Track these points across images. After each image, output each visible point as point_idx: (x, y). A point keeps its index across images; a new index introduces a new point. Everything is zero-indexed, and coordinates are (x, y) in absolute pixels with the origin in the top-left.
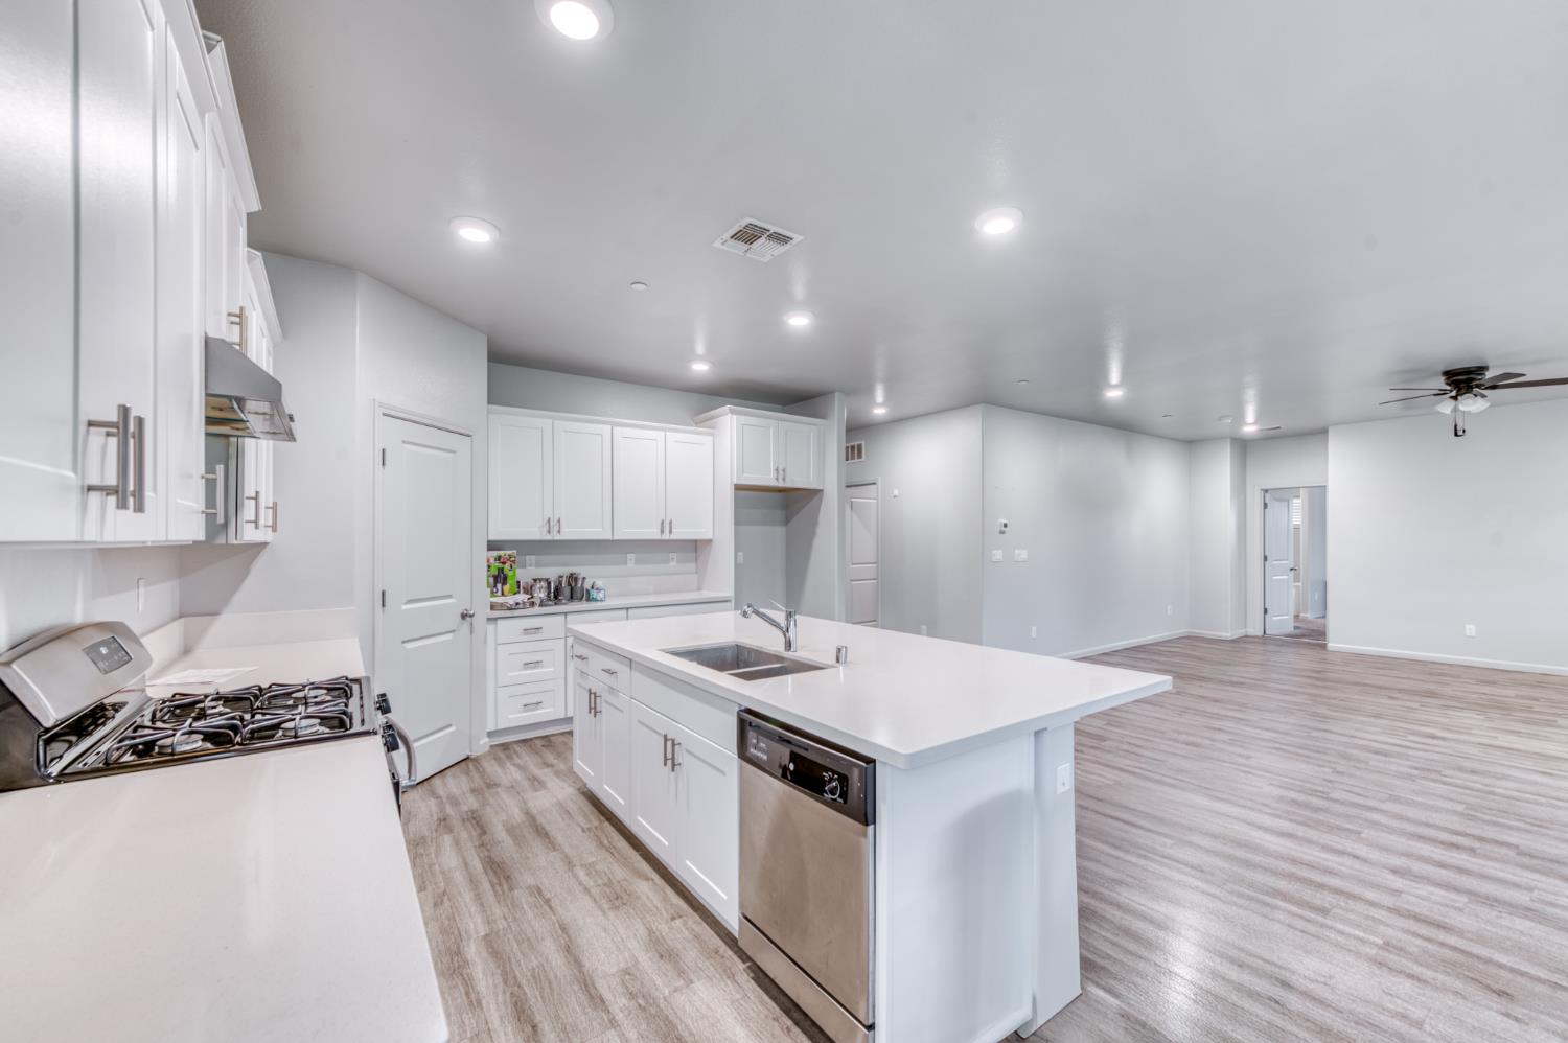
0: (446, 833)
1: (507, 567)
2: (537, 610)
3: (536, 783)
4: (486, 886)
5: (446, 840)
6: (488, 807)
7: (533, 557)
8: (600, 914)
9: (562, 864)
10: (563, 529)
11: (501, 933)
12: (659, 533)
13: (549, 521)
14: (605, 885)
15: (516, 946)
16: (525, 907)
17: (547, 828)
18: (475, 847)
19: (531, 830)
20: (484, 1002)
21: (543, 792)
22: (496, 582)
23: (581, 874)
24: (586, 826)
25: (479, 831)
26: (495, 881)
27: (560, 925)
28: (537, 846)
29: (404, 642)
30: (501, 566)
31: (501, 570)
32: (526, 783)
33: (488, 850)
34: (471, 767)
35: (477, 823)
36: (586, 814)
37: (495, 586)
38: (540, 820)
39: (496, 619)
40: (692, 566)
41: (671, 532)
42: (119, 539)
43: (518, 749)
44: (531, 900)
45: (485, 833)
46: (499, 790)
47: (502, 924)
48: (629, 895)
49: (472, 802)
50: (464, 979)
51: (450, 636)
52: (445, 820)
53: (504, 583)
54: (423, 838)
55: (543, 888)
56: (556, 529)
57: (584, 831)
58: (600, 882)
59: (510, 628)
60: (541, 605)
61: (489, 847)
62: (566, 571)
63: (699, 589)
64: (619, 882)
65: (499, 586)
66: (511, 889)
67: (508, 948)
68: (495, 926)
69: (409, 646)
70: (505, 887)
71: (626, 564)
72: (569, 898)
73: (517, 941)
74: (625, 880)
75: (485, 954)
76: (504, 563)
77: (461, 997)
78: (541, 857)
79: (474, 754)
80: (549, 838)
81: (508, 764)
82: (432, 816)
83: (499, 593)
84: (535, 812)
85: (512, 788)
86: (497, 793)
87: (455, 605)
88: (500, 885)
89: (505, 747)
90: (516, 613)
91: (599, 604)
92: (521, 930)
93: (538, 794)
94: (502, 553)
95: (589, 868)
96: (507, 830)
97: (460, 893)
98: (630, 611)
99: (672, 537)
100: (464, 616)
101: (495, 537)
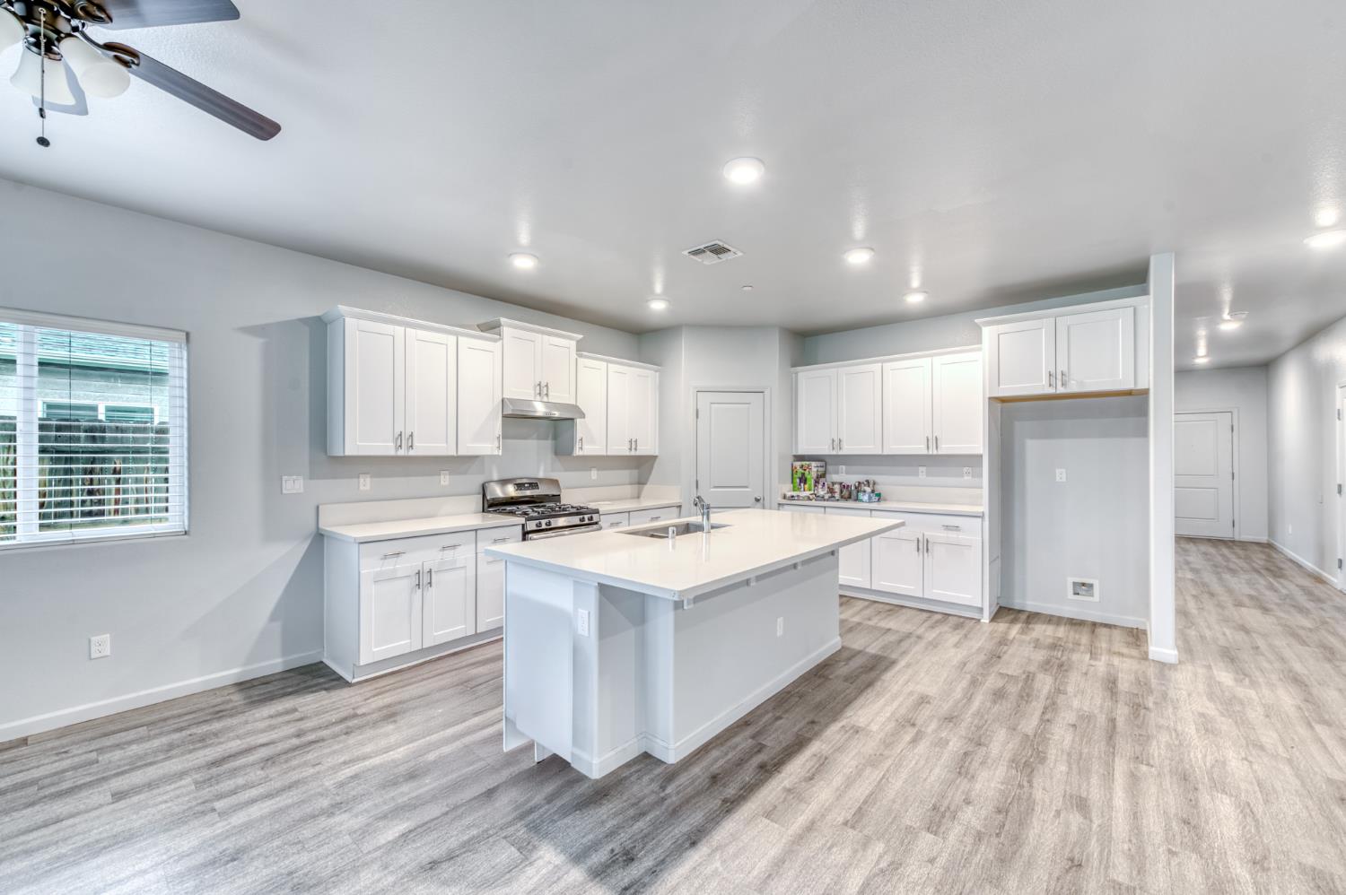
7: (844, 467)
22: (800, 482)
30: (803, 471)
31: (803, 474)
39: (784, 505)
41: (938, 448)
53: (805, 483)
65: (802, 484)
71: (918, 475)
83: (802, 489)
94: (804, 463)
99: (940, 452)
100: (757, 500)
101: (800, 452)
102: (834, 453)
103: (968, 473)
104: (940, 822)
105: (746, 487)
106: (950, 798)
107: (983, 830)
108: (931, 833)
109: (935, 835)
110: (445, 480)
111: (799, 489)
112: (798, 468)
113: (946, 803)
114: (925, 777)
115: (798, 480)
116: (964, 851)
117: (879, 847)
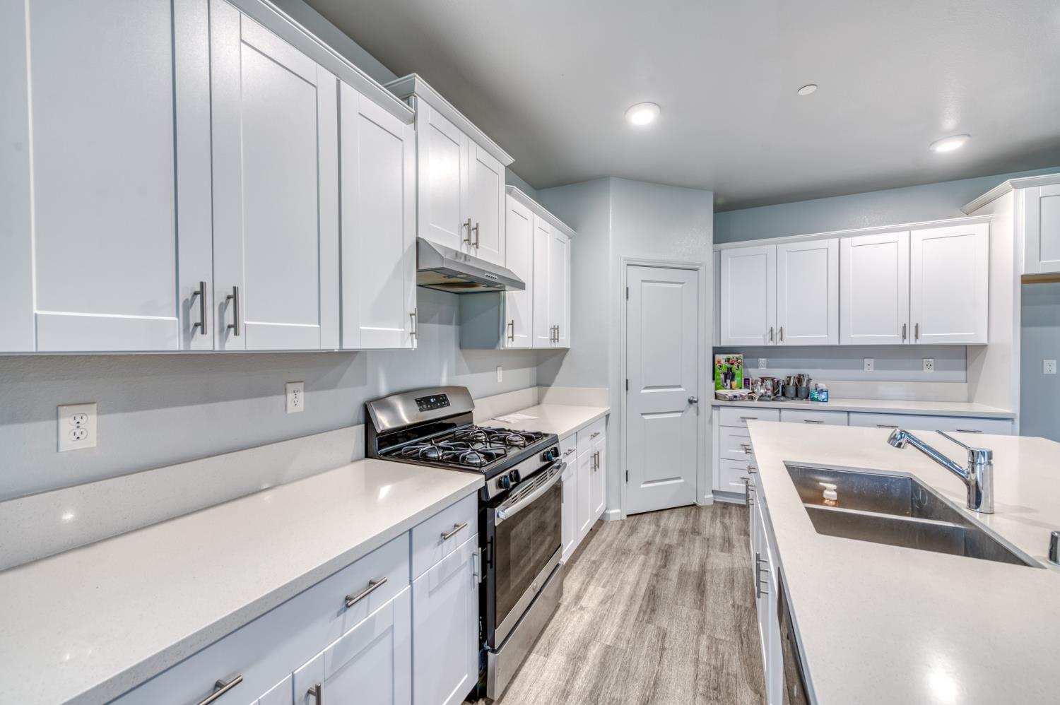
0: (644, 554)
1: (735, 367)
2: (756, 403)
3: (727, 544)
4: (636, 608)
5: (641, 558)
6: (681, 548)
8: (692, 693)
9: (696, 624)
10: (786, 336)
11: (617, 652)
12: (901, 340)
13: (772, 330)
14: (715, 668)
15: (617, 670)
16: (646, 643)
17: (708, 587)
18: (652, 574)
19: (695, 582)
20: (570, 697)
21: (727, 555)
22: (726, 378)
23: (704, 641)
24: (738, 602)
25: (662, 563)
26: (644, 608)
27: (656, 678)
28: (690, 596)
29: (642, 414)
30: (729, 366)
31: (730, 369)
32: (719, 541)
33: (658, 581)
34: (693, 512)
35: (666, 556)
36: (746, 591)
37: (725, 381)
38: (708, 577)
39: (719, 406)
40: (961, 374)
41: (917, 337)
42: (248, 349)
43: (734, 511)
44: (654, 639)
45: (665, 566)
46: (697, 537)
47: (623, 645)
48: (729, 694)
49: (673, 539)
50: (574, 669)
51: (679, 415)
52: (650, 544)
53: (732, 379)
54: (630, 550)
55: (668, 635)
56: (779, 336)
57: (733, 606)
58: (713, 662)
59: (729, 415)
60: (759, 400)
61: (659, 578)
62: (794, 372)
63: (970, 400)
64: (728, 674)
65: (728, 381)
66: (648, 622)
67: (612, 667)
68: (618, 644)
69: (646, 417)
70: (646, 618)
71: (863, 369)
72: (679, 659)
73: (621, 666)
74: (736, 676)
75: (597, 662)
76: (732, 364)
77: (564, 681)
78: (686, 610)
79: (699, 504)
80: (703, 596)
81: (718, 521)
82: (646, 536)
83: (728, 387)
84: (709, 568)
85: (708, 541)
86: (695, 539)
87: (684, 392)
88: (645, 612)
89: (726, 506)
90: (735, 403)
91: (821, 404)
92: (630, 659)
93: (723, 554)
94: (730, 356)
95: (713, 641)
96: (680, 572)
97: (619, 602)
98: (851, 415)
99: (919, 342)
100: (691, 402)
101: (724, 343)
102: (771, 344)
103: (929, 366)
105: (679, 386)
110: (297, 401)
111: (724, 387)
112: (723, 362)
115: (722, 376)
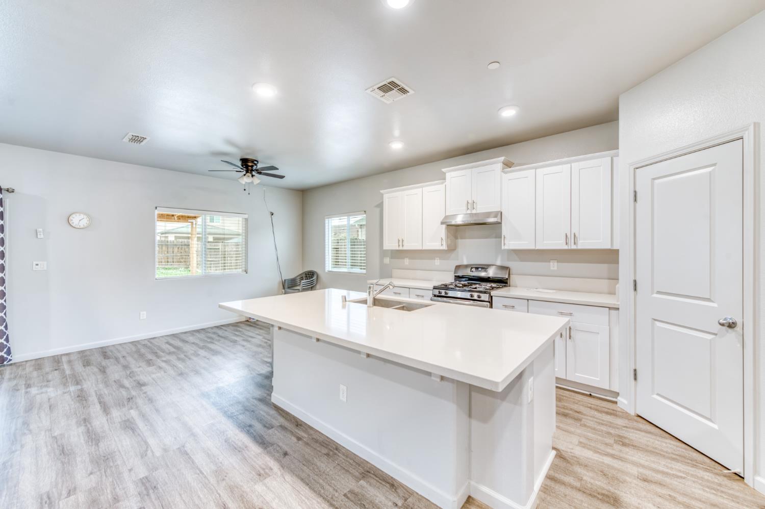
51: (710, 337)
104: (145, 485)
105: (709, 300)
106: (153, 500)
107: (117, 505)
108: (143, 478)
109: (140, 479)
113: (153, 496)
114: (183, 496)
116: (119, 486)
117: (158, 453)
